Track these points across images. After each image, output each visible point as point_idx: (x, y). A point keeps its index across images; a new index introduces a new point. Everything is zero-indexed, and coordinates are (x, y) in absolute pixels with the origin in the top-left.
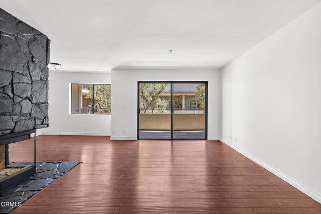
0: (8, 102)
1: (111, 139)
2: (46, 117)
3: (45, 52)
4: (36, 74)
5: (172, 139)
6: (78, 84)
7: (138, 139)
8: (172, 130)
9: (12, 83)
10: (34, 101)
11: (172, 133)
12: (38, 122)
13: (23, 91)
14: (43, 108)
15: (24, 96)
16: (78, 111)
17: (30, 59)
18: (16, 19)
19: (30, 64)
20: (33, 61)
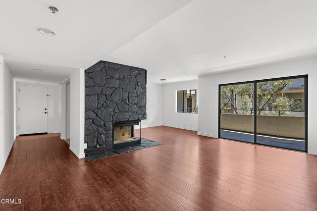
0: (126, 106)
1: (198, 134)
2: (145, 114)
3: (144, 78)
4: (140, 91)
5: (255, 143)
6: (184, 91)
7: (219, 137)
8: (255, 133)
9: (128, 97)
10: (138, 105)
11: (255, 137)
12: (140, 116)
13: (133, 101)
14: (143, 109)
15: (134, 103)
16: (183, 110)
17: (136, 84)
18: (130, 67)
19: (137, 86)
20: (138, 85)
